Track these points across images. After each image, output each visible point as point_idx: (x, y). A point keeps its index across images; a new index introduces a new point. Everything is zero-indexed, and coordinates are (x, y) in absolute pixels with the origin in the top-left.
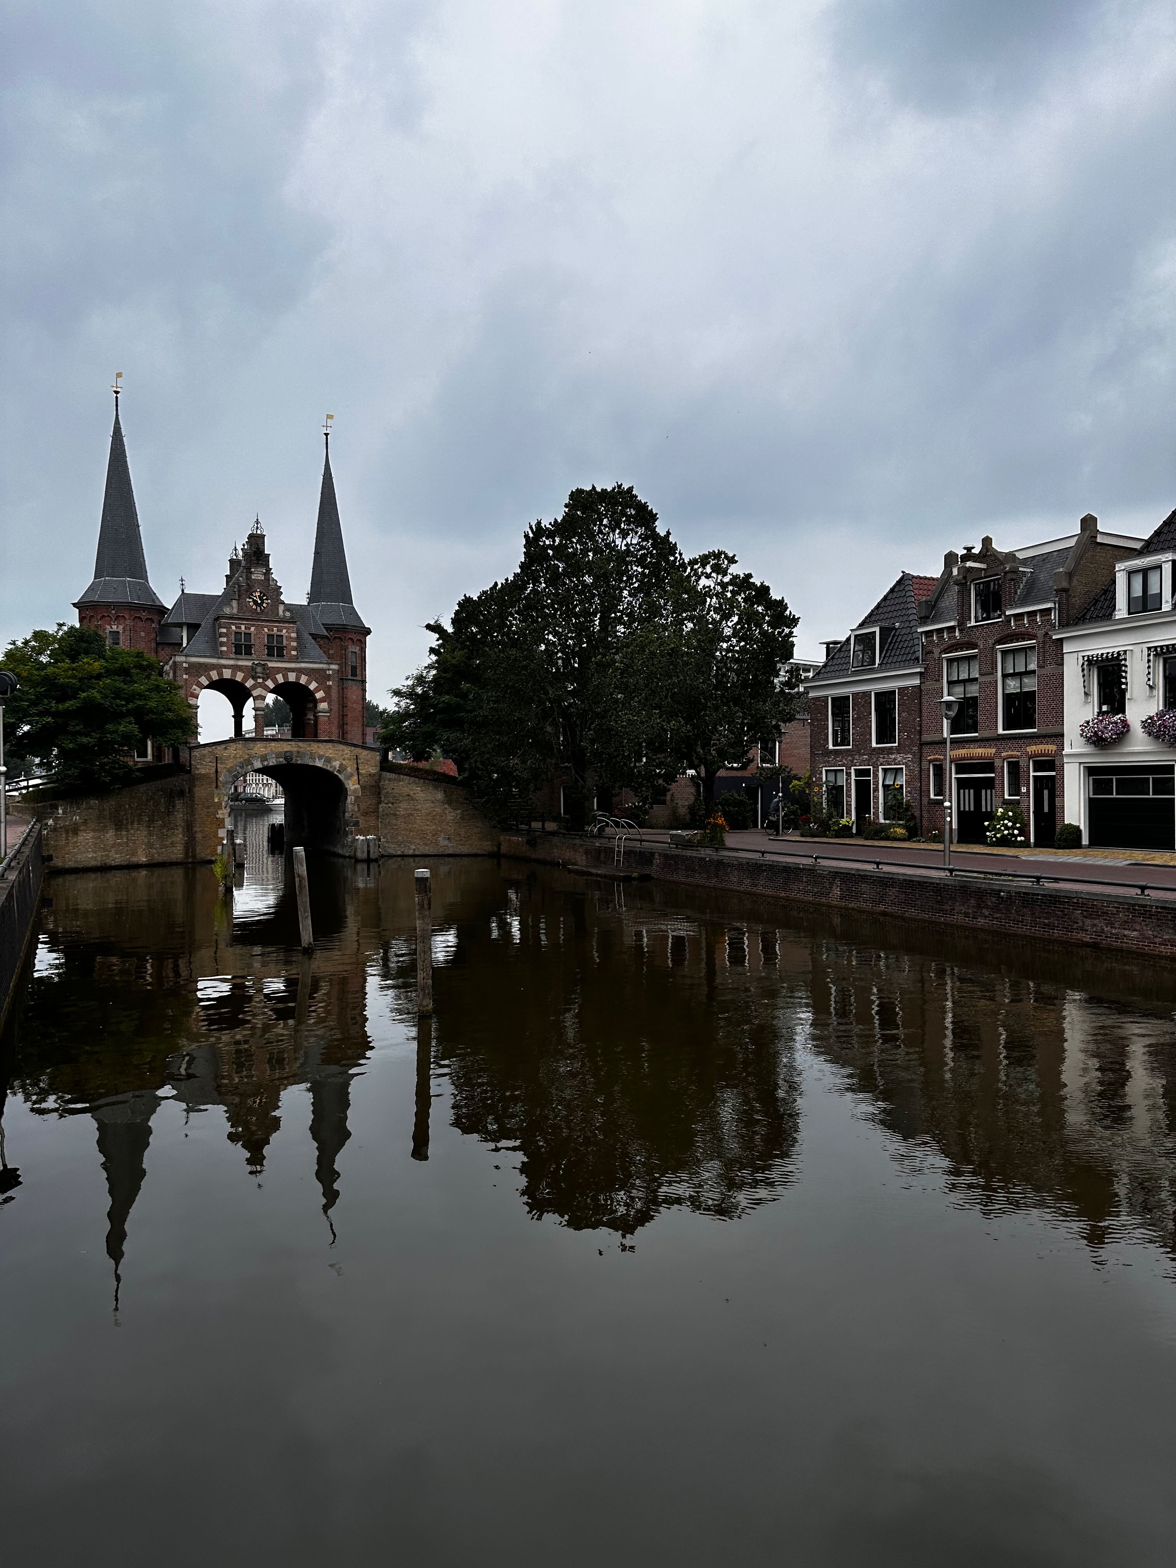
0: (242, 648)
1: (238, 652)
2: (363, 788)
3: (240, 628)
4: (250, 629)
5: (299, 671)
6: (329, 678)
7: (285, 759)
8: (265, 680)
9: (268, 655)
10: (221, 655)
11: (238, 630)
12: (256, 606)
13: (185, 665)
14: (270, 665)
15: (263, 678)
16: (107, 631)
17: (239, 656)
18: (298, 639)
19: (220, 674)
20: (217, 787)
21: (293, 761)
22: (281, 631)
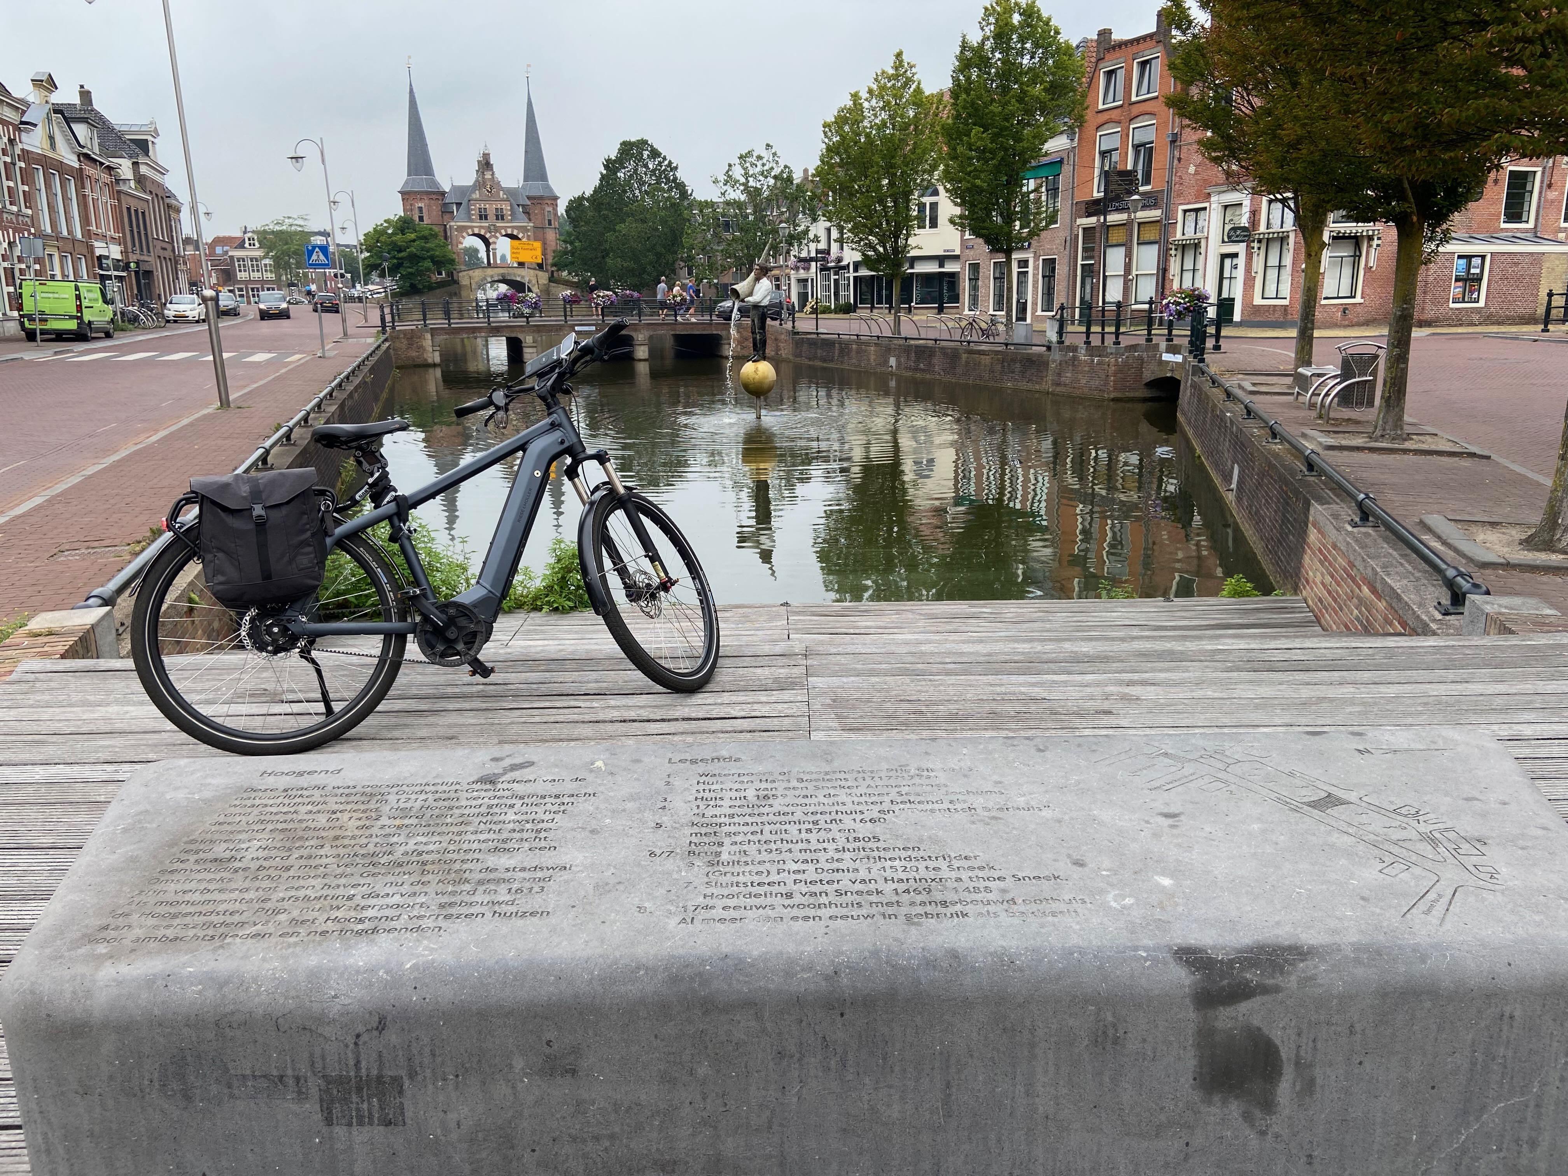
0: (483, 217)
1: (481, 218)
4: (486, 206)
5: (513, 228)
9: (496, 219)
10: (472, 221)
11: (480, 207)
12: (488, 193)
13: (455, 227)
14: (498, 225)
15: (495, 232)
16: (416, 207)
17: (481, 221)
18: (512, 209)
19: (473, 231)
20: (471, 291)
22: (502, 206)
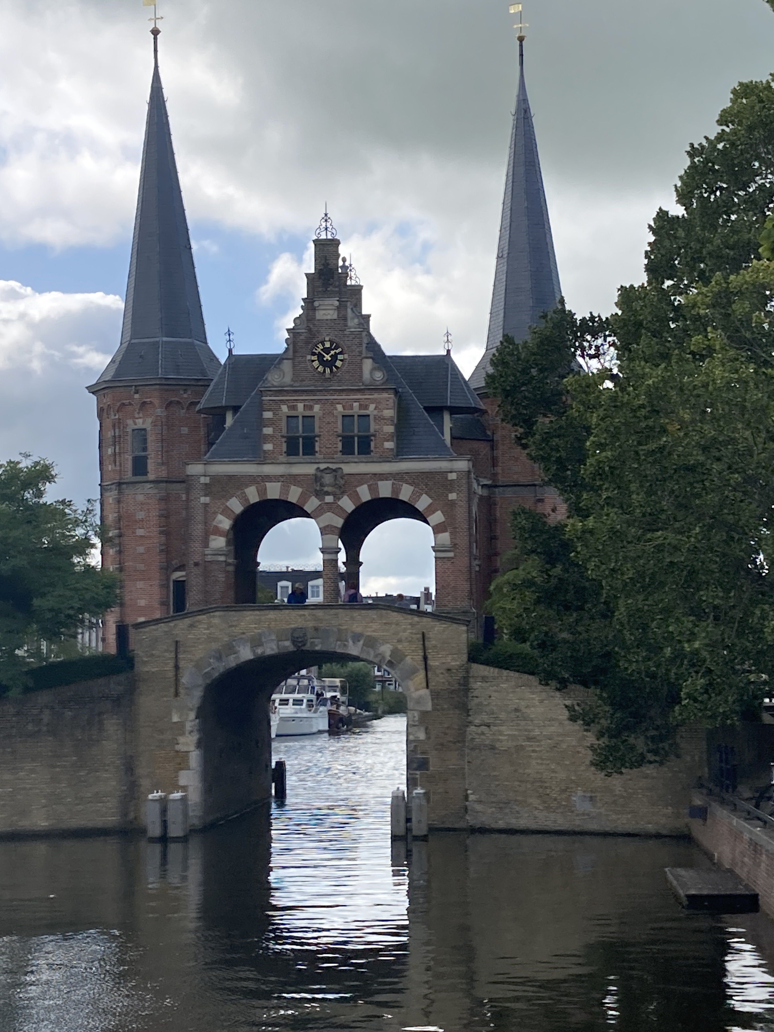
0: (299, 443)
1: (292, 450)
2: (435, 695)
3: (294, 408)
4: (311, 408)
5: (399, 477)
6: (450, 486)
7: (294, 642)
8: (337, 498)
9: (343, 452)
10: (264, 458)
11: (293, 413)
12: (324, 367)
13: (203, 480)
14: (348, 469)
15: (334, 495)
16: (129, 430)
17: (293, 459)
18: (399, 419)
19: (262, 491)
20: (177, 694)
21: (308, 647)
22: (366, 407)
